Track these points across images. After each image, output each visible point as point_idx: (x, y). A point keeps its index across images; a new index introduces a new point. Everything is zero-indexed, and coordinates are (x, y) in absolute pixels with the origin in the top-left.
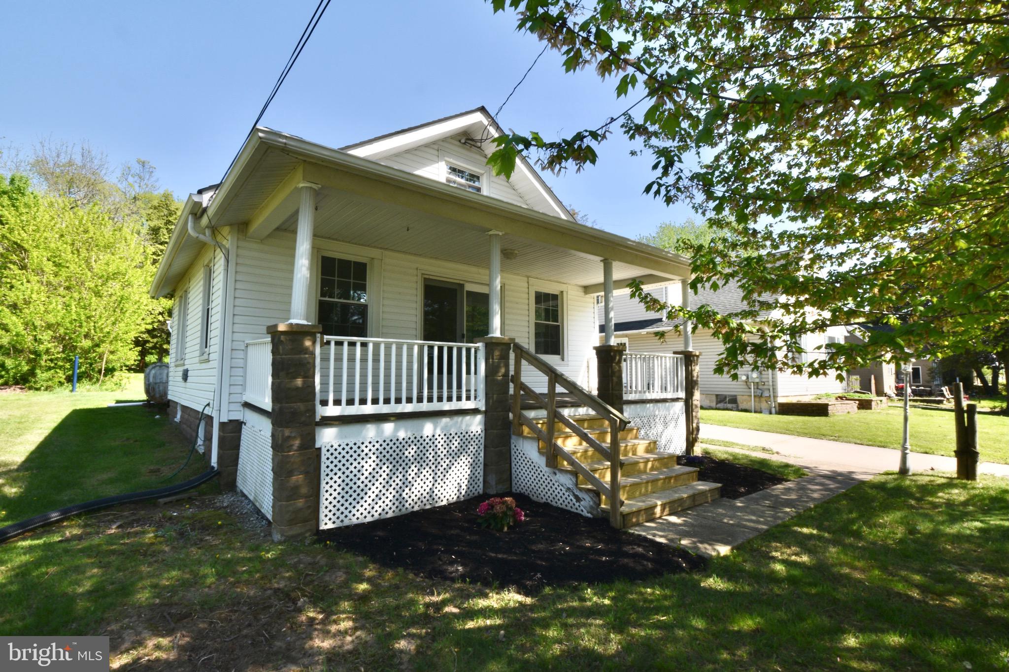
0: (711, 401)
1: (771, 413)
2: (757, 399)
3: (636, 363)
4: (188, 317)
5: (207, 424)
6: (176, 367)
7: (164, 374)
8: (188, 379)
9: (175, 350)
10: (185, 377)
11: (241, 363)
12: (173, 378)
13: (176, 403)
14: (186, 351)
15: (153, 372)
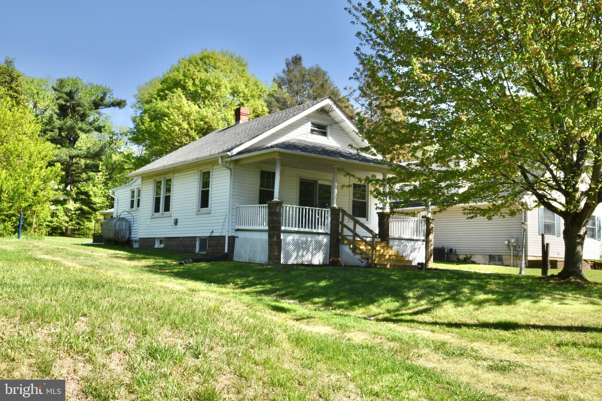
0: (485, 260)
2: (515, 258)
4: (174, 192)
5: (209, 240)
6: (151, 218)
7: (124, 225)
8: (178, 224)
9: (150, 209)
10: (176, 222)
11: (235, 214)
12: (146, 226)
13: (155, 238)
14: (173, 210)
15: (118, 223)
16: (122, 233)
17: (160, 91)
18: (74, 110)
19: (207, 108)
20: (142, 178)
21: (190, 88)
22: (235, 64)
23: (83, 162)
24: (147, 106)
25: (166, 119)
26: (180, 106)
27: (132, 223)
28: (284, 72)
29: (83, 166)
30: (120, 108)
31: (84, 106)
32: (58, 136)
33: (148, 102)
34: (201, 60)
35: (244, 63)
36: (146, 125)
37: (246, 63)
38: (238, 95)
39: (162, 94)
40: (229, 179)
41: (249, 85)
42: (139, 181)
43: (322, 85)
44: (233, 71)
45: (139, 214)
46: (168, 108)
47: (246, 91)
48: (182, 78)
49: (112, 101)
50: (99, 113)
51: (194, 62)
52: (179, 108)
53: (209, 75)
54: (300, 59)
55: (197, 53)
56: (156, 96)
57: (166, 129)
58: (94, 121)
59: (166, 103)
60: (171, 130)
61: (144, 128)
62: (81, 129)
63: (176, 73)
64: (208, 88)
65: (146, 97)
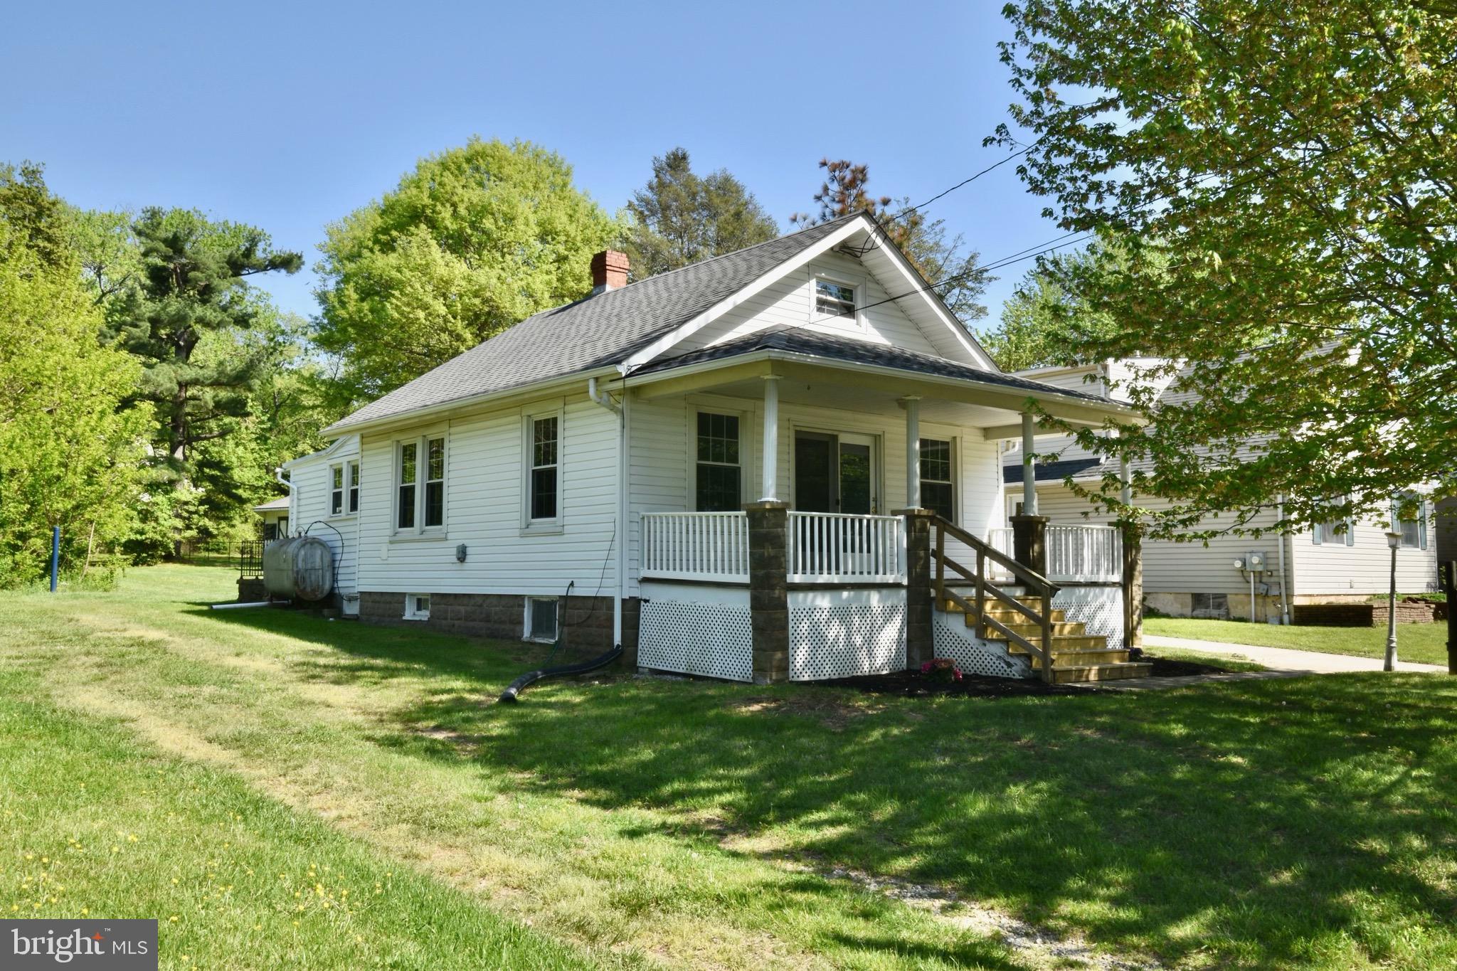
0: (1183, 605)
1: (1281, 623)
2: (1260, 601)
3: (1066, 540)
4: (452, 475)
5: (563, 607)
6: (391, 542)
7: (318, 556)
8: (469, 558)
9: (388, 518)
10: (462, 555)
11: (636, 536)
12: (378, 560)
13: (404, 595)
14: (451, 521)
15: (303, 552)
16: (313, 577)
17: (378, 232)
18: (184, 281)
19: (487, 268)
20: (362, 437)
21: (448, 223)
22: (547, 171)
23: (208, 395)
24: (351, 267)
25: (397, 293)
26: (427, 265)
27: (339, 550)
28: (651, 187)
29: (211, 405)
30: (290, 272)
31: (208, 268)
32: (150, 337)
33: (352, 258)
34: (468, 161)
35: (564, 169)
36: (352, 307)
37: (569, 168)
38: (553, 239)
39: (383, 237)
40: (618, 439)
41: (578, 215)
42: (354, 444)
43: (738, 215)
44: (542, 185)
45: (357, 528)
46: (399, 270)
47: (572, 229)
48: (427, 201)
49: (270, 257)
50: (242, 285)
51: (453, 167)
52: (425, 269)
53: (487, 193)
54: (684, 158)
55: (458, 146)
56: (370, 244)
57: (396, 315)
58: (232, 301)
59: (392, 258)
60: (408, 318)
61: (347, 316)
62: (201, 320)
63: (415, 191)
64: (488, 223)
65: (348, 247)
